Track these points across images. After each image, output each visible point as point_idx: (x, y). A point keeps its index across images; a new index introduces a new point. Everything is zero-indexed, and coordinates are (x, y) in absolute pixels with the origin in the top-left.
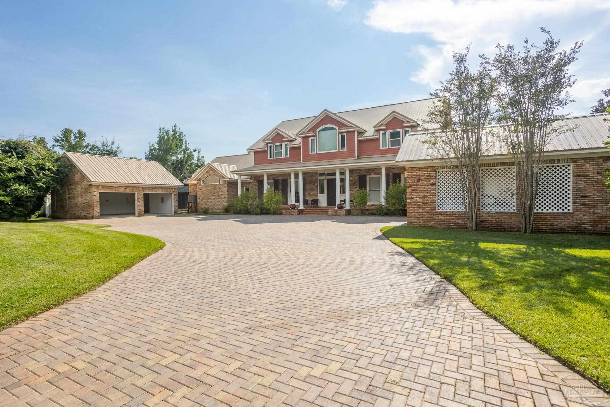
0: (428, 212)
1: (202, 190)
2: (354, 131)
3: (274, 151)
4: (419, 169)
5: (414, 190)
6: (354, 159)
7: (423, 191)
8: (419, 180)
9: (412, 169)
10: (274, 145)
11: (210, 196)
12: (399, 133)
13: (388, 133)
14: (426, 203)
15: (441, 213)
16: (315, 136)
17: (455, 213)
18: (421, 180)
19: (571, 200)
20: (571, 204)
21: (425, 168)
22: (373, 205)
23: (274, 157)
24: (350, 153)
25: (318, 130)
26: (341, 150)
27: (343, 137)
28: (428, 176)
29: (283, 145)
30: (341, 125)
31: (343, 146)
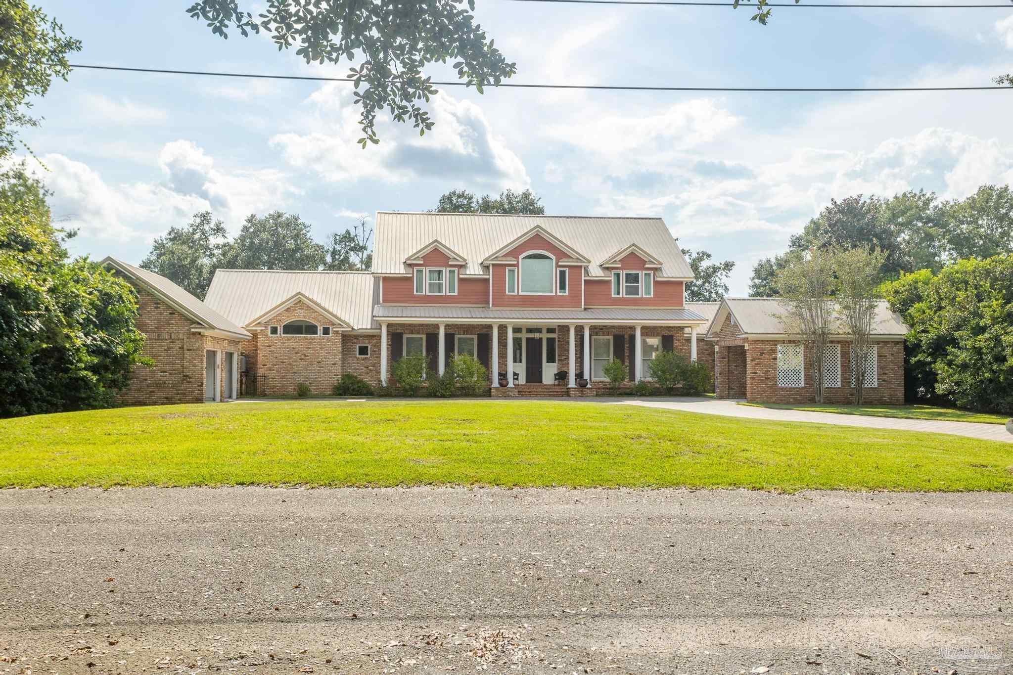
0: (771, 388)
1: (272, 349)
2: (581, 266)
3: (426, 281)
4: (763, 341)
5: (758, 364)
6: (579, 309)
7: (765, 366)
8: (762, 354)
9: (756, 342)
10: (426, 271)
11: (296, 361)
12: (637, 276)
13: (623, 274)
14: (769, 378)
15: (782, 389)
16: (517, 265)
17: (794, 388)
18: (764, 353)
19: (876, 377)
20: (876, 380)
21: (767, 341)
22: (601, 382)
23: (426, 291)
24: (573, 301)
25: (521, 257)
26: (559, 294)
27: (562, 274)
28: (771, 350)
29: (446, 271)
30: (561, 254)
31: (562, 287)
